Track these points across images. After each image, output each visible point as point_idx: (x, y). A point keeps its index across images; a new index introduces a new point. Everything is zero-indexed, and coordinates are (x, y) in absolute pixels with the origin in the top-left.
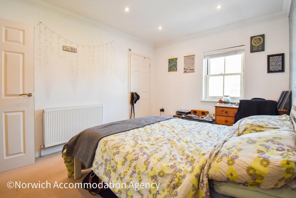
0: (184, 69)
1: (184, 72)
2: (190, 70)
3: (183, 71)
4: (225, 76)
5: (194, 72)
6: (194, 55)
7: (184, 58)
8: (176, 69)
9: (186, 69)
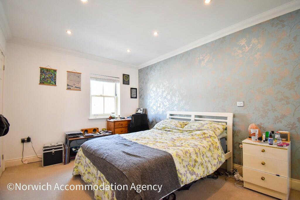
0: (66, 85)
1: (68, 88)
2: (75, 87)
3: (66, 87)
4: (105, 97)
5: (80, 90)
6: (81, 73)
7: (66, 73)
8: (54, 83)
9: (70, 86)
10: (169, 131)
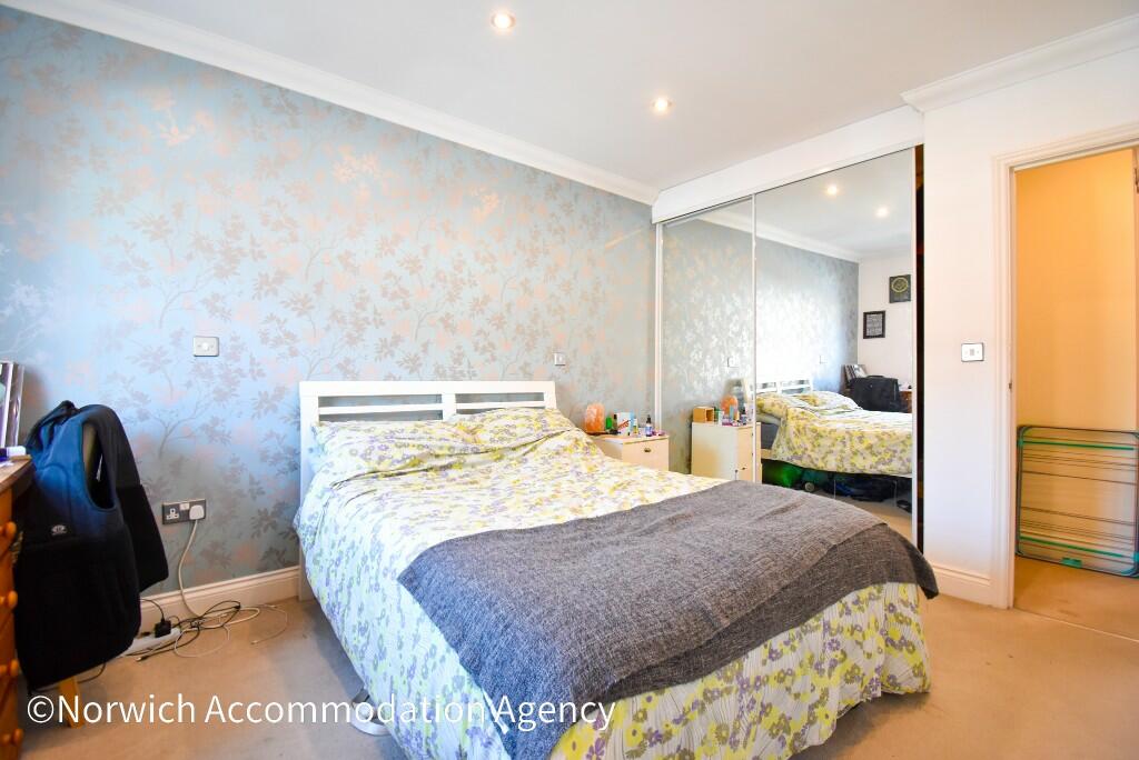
10: (448, 467)
